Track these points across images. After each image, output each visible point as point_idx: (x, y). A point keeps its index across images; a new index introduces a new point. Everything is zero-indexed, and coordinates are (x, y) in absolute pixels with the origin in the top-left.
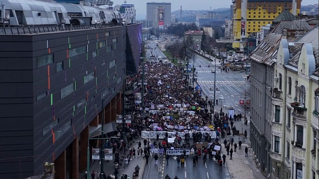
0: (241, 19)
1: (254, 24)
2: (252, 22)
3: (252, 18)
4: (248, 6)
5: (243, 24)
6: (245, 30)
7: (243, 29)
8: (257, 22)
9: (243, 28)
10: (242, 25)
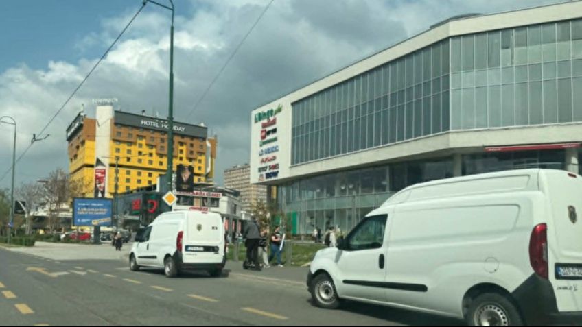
0: (94, 162)
1: (128, 176)
2: (122, 171)
3: (123, 161)
4: (116, 133)
5: (100, 175)
6: (104, 188)
7: (100, 187)
8: (134, 172)
9: (100, 183)
10: (97, 178)
